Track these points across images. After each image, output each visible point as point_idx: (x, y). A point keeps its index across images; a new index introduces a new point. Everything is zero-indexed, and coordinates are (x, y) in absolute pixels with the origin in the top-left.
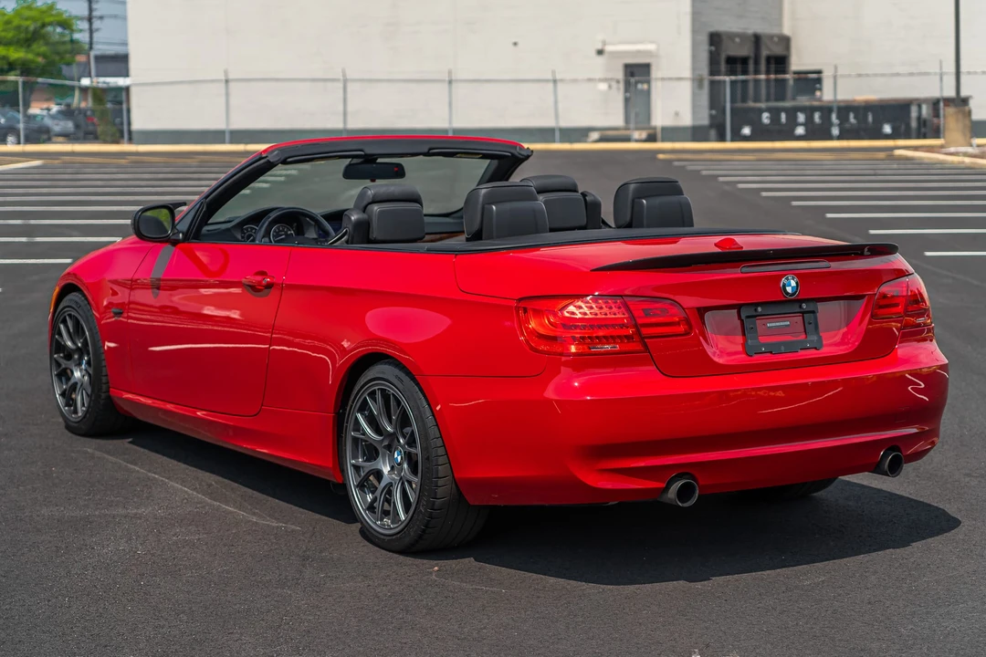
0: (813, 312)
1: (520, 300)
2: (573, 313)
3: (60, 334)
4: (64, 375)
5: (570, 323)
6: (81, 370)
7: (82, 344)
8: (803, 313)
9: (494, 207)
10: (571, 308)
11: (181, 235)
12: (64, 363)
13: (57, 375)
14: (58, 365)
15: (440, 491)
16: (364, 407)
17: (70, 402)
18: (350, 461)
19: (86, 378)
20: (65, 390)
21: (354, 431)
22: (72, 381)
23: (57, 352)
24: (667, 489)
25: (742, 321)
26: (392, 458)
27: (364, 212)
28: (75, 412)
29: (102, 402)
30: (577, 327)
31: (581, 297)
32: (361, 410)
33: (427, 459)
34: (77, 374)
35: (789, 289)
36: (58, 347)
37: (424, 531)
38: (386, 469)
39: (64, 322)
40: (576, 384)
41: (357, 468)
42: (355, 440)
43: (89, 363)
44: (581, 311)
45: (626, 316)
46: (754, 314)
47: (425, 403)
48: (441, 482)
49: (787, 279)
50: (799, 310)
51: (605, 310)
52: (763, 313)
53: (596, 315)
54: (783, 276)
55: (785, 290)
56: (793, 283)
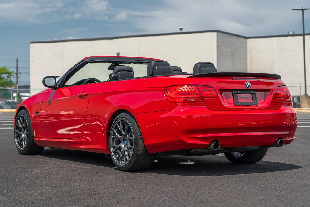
0: (255, 94)
1: (165, 87)
2: (181, 90)
3: (18, 123)
4: (18, 136)
5: (180, 93)
6: (24, 134)
7: (25, 125)
8: (252, 94)
9: (156, 67)
10: (181, 89)
11: (58, 86)
12: (19, 133)
13: (16, 137)
14: (17, 133)
15: (140, 149)
16: (116, 127)
17: (21, 145)
18: (111, 145)
19: (26, 136)
20: (19, 141)
21: (113, 135)
22: (21, 138)
23: (17, 129)
24: (210, 145)
25: (233, 95)
26: (125, 143)
27: (116, 74)
28: (22, 147)
29: (31, 143)
30: (183, 94)
31: (184, 85)
32: (115, 129)
33: (136, 140)
34: (23, 136)
35: (247, 86)
36: (17, 127)
37: (135, 163)
38: (123, 146)
39: (19, 119)
40: (182, 111)
41: (114, 147)
42: (113, 138)
43: (27, 131)
44: (184, 89)
45: (198, 91)
46: (237, 93)
47: (135, 123)
48: (140, 147)
49: (247, 82)
50: (250, 93)
51: (191, 89)
52: (240, 93)
53: (188, 90)
54: (246, 81)
55: (246, 86)
56: (249, 84)
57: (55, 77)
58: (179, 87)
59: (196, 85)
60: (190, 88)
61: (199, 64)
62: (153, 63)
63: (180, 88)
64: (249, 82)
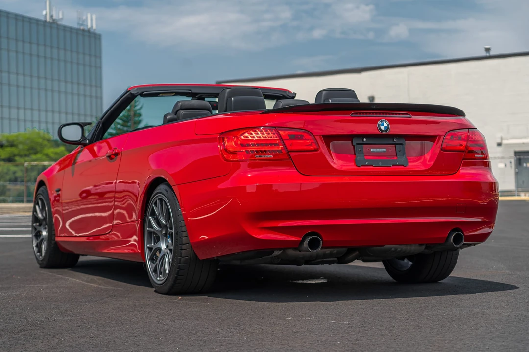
0: (402, 144)
1: (221, 134)
2: (247, 137)
3: (36, 211)
4: (38, 235)
5: (246, 143)
8: (395, 144)
9: (233, 99)
10: (247, 135)
11: (87, 141)
12: (39, 229)
13: (35, 235)
14: (36, 229)
15: (183, 252)
17: (40, 251)
18: (147, 245)
20: (38, 243)
21: (149, 227)
22: (41, 237)
23: (35, 222)
24: (303, 241)
25: (354, 146)
26: (167, 241)
27: (176, 115)
28: (41, 255)
29: (52, 246)
30: (249, 145)
33: (177, 233)
34: (44, 233)
35: (382, 128)
36: (35, 219)
37: (176, 277)
38: (163, 247)
39: (38, 203)
41: (150, 249)
42: (150, 233)
44: (251, 136)
45: (278, 138)
46: (362, 142)
48: (184, 247)
49: (381, 121)
50: (392, 142)
51: (266, 135)
52: (367, 142)
53: (266, 137)
54: (379, 120)
55: (380, 129)
56: (385, 124)
57: (82, 125)
58: (244, 131)
59: (275, 127)
60: (263, 134)
61: (324, 93)
62: (228, 90)
63: (244, 134)
64: (385, 122)
